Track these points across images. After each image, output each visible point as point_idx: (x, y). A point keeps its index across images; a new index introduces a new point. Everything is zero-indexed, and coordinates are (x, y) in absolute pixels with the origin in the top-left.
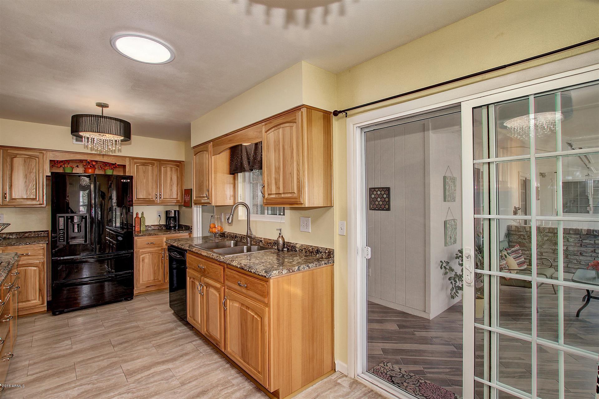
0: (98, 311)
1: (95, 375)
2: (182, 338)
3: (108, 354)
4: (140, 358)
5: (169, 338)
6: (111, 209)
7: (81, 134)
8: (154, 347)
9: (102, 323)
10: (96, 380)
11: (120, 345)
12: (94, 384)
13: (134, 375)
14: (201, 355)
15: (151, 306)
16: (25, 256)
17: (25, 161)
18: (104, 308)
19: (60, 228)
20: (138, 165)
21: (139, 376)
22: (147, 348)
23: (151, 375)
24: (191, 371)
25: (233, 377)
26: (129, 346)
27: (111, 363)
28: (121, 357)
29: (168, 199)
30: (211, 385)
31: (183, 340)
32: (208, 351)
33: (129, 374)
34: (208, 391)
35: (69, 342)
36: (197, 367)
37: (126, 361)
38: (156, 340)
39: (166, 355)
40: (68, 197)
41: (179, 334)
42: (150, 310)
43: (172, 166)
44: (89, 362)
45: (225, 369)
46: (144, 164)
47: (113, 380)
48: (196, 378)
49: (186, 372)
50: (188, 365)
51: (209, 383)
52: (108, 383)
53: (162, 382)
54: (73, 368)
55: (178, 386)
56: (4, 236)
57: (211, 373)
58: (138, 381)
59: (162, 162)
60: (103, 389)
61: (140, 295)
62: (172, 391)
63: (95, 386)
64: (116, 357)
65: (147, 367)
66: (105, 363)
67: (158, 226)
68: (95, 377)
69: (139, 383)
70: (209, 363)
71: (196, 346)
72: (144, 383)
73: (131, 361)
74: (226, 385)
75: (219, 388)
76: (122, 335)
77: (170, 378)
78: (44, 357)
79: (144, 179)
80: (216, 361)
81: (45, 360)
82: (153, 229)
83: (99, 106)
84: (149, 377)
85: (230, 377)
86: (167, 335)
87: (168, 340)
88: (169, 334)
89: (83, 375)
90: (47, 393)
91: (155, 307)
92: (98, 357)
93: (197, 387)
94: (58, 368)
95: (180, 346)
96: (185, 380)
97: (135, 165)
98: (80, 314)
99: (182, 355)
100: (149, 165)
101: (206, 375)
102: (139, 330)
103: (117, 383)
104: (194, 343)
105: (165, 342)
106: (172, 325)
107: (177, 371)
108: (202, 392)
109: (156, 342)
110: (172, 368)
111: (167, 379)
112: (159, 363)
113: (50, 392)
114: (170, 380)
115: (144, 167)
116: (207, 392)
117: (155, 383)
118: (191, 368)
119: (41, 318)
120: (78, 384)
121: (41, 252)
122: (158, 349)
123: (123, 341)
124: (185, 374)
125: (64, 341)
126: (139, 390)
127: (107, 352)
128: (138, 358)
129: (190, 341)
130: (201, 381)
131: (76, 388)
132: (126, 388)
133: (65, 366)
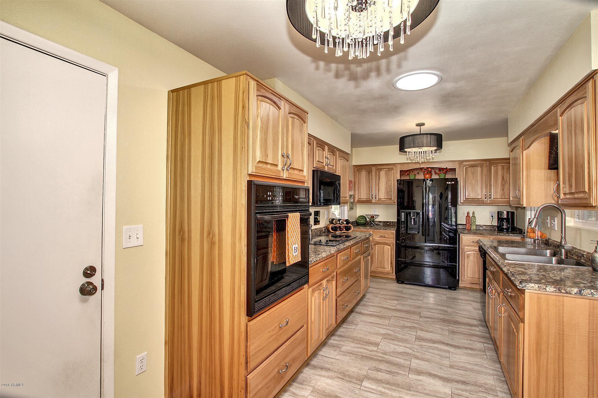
0: (425, 290)
1: (399, 328)
2: (476, 336)
3: (414, 320)
4: (433, 333)
5: (466, 330)
6: (447, 208)
7: (406, 150)
8: (449, 331)
9: (423, 298)
10: (397, 331)
11: (425, 318)
12: (395, 333)
13: (422, 341)
14: (485, 357)
15: (467, 301)
16: (383, 237)
17: (386, 173)
18: (430, 289)
19: (402, 220)
20: (467, 167)
21: (424, 344)
22: (442, 329)
23: (433, 348)
24: (466, 363)
25: (503, 391)
26: (431, 321)
27: (412, 327)
28: (420, 326)
29: (499, 200)
30: (475, 382)
31: (476, 337)
32: (494, 357)
33: (419, 339)
34: (469, 385)
35: (396, 302)
36: (473, 363)
37: (422, 330)
38: (453, 327)
39: (453, 341)
40: (415, 197)
41: (477, 331)
42: (465, 303)
43: (503, 164)
44: (400, 319)
45: (500, 379)
46: (472, 166)
47: (407, 337)
48: (466, 370)
49: (460, 361)
50: (467, 357)
51: (474, 380)
52: (403, 337)
53: (437, 356)
54: (389, 318)
55: (447, 366)
56: (377, 223)
57: (483, 374)
58: (421, 346)
59: (491, 161)
60: (398, 338)
61: (464, 289)
62: (440, 366)
63: (395, 334)
64: (417, 324)
65: (434, 342)
66: (409, 324)
67: (491, 227)
68: (398, 329)
69: (421, 347)
70: (487, 366)
71: (486, 348)
72: (424, 349)
73: (425, 331)
74: (490, 391)
75: (480, 389)
76: (431, 312)
77: (445, 358)
78: (379, 305)
79: (473, 180)
80: (495, 369)
81: (379, 307)
82: (484, 229)
83: (418, 126)
84: (430, 348)
85: (499, 389)
86: (465, 327)
87: (463, 332)
88: (468, 327)
89: (393, 325)
90: (371, 324)
91: (471, 303)
92: (407, 318)
93: (461, 376)
94: (382, 314)
95: (470, 340)
96: (455, 365)
97: (464, 167)
98: (414, 288)
99: (467, 348)
100: (478, 166)
101: (477, 373)
102: (446, 314)
103: (408, 339)
104: (485, 345)
105: (460, 332)
106: (475, 322)
107: (454, 356)
108: (463, 382)
109: (452, 328)
110: (451, 352)
111: (442, 357)
112: (443, 343)
113: (372, 324)
114: (444, 359)
115: (473, 169)
116: (467, 385)
117: (431, 354)
118: (468, 360)
119: (390, 282)
120: (387, 328)
121: (392, 236)
122: (450, 334)
123: (429, 316)
124: (459, 362)
125: (394, 300)
126: (418, 352)
127: (415, 319)
128: (431, 332)
129: (483, 341)
130: (469, 374)
131: (385, 330)
132: (411, 346)
133: (386, 315)
